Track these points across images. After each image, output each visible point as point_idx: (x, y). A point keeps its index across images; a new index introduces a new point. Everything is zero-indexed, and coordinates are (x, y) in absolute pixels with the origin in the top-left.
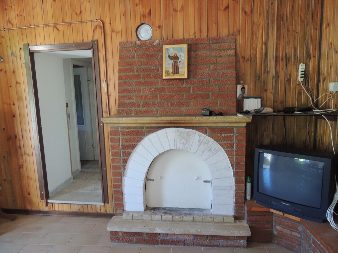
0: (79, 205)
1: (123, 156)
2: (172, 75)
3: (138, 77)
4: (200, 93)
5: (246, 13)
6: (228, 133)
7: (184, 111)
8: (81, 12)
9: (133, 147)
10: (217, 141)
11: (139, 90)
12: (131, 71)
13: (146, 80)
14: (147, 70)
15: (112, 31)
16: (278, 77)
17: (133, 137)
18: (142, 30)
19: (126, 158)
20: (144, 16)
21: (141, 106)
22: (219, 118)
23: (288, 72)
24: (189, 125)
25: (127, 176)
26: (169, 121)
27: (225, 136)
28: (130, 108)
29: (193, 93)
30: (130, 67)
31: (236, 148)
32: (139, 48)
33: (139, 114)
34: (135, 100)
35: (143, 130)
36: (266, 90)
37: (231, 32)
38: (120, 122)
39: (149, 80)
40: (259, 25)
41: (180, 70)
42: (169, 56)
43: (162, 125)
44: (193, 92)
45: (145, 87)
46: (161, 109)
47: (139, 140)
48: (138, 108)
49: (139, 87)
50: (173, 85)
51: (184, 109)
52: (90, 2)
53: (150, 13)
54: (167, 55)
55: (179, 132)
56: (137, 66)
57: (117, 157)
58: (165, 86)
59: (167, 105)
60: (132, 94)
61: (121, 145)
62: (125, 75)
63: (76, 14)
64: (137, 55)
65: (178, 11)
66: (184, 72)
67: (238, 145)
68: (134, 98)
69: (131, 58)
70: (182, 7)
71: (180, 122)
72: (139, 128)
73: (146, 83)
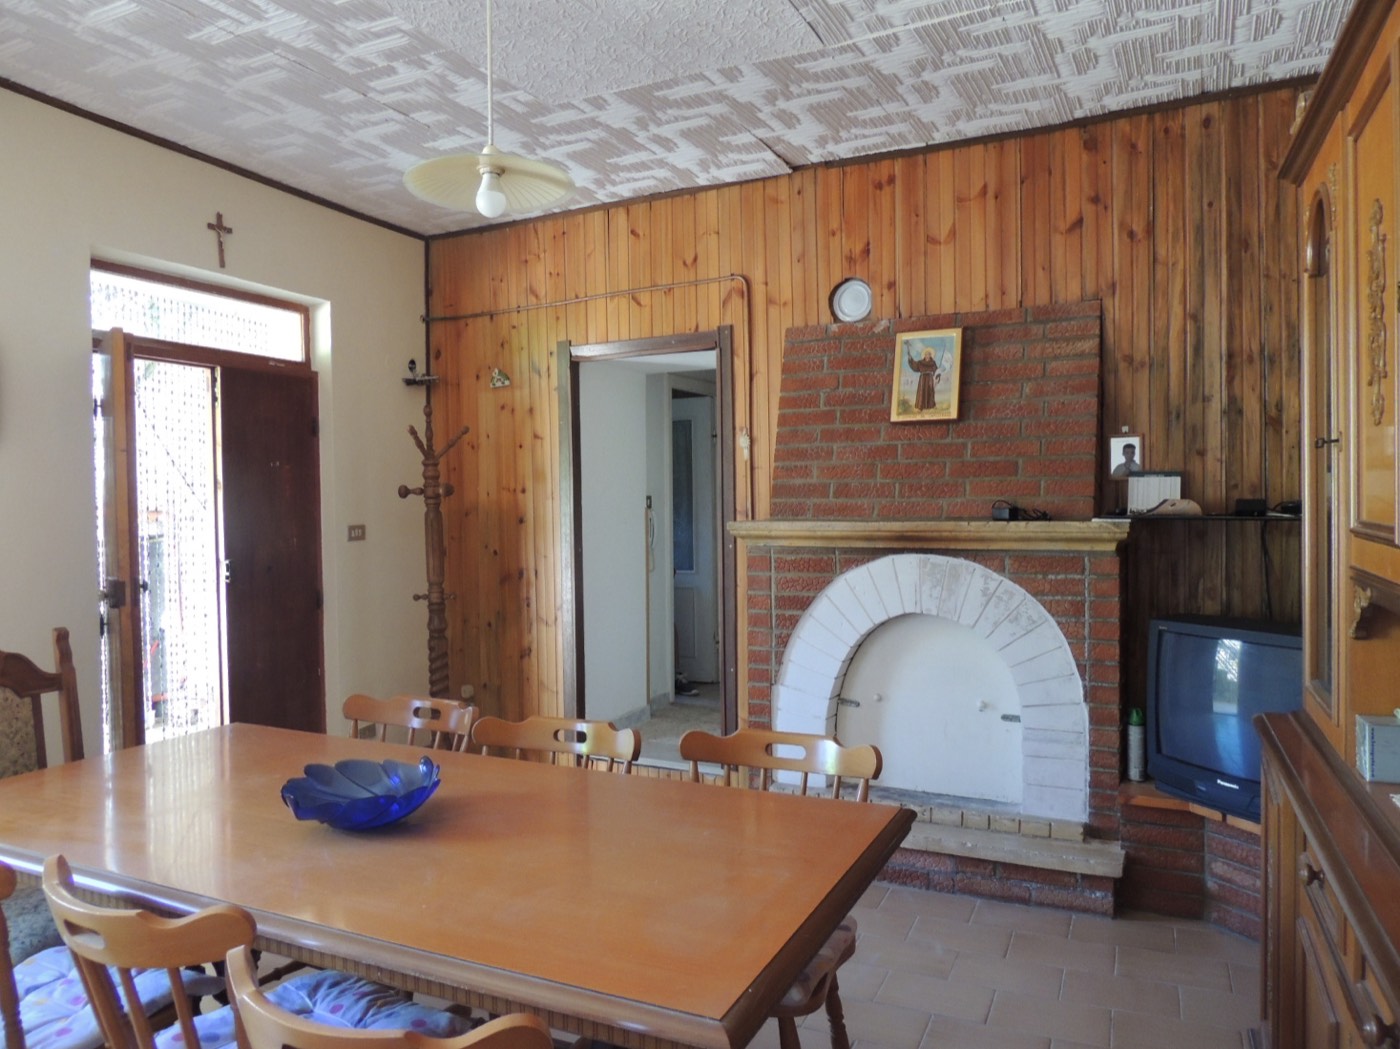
0: (661, 770)
1: (778, 626)
2: (917, 410)
3: (829, 417)
4: (992, 459)
5: (1131, 235)
6: (1066, 571)
7: (945, 507)
8: (695, 259)
9: (804, 604)
10: (1036, 593)
11: (830, 453)
12: (812, 402)
13: (847, 426)
14: (852, 399)
15: (770, 301)
16: (1240, 412)
17: (805, 575)
18: (845, 295)
19: (785, 632)
20: (850, 260)
21: (831, 495)
22: (1035, 527)
23: (1272, 400)
24: (952, 546)
25: (786, 683)
26: (899, 532)
27: (1057, 581)
28: (803, 500)
29: (974, 459)
30: (809, 392)
31: (1091, 617)
32: (835, 343)
33: (824, 513)
34: (818, 477)
35: (833, 557)
37: (1090, 287)
38: (773, 533)
39: (857, 427)
40: (1173, 265)
41: (937, 398)
42: (911, 362)
43: (880, 545)
44: (973, 455)
45: (843, 444)
46: (883, 502)
47: (821, 585)
48: (824, 501)
49: (830, 444)
50: (920, 438)
51: (944, 502)
52: (720, 232)
53: (867, 251)
54: (906, 359)
55: (929, 566)
56: (828, 390)
57: (762, 630)
58: (896, 443)
59: (900, 491)
60: (808, 463)
61: (773, 597)
62: (794, 413)
63: (685, 264)
64: (829, 360)
65: (940, 243)
66: (947, 403)
67: (1094, 607)
68: (815, 472)
69: (813, 369)
70: (953, 233)
71: (929, 534)
72: (821, 553)
73: (848, 435)
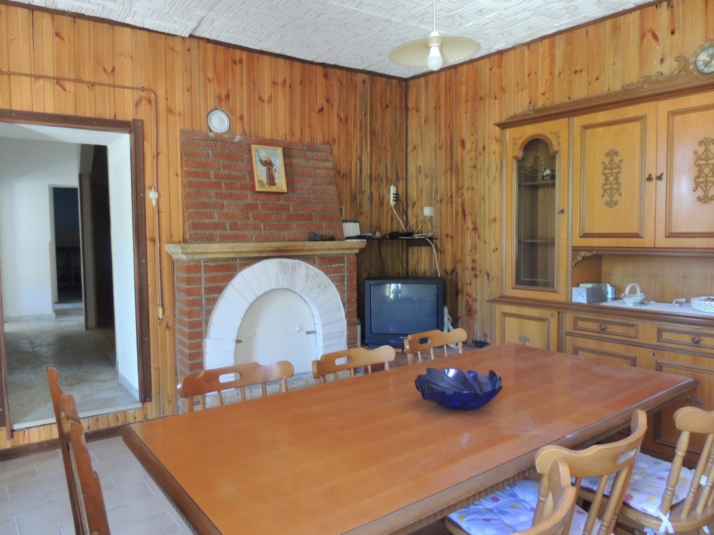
0: (90, 418)
1: (206, 304)
2: (268, 186)
3: (217, 185)
4: (302, 212)
5: (341, 120)
6: (338, 263)
7: (286, 236)
8: (113, 70)
9: (220, 290)
10: (327, 273)
11: (222, 206)
12: (205, 175)
13: (229, 191)
14: (229, 177)
15: (170, 111)
16: (373, 198)
17: (221, 274)
18: (213, 117)
19: (210, 307)
20: (220, 98)
21: (228, 228)
22: (328, 244)
23: (381, 194)
24: (293, 254)
25: (210, 337)
26: (277, 247)
27: (335, 267)
28: (212, 232)
29: (294, 213)
30: (204, 169)
31: (347, 281)
32: (214, 144)
33: (225, 239)
34: (218, 219)
35: (236, 262)
36: (362, 214)
37: (326, 139)
39: (235, 192)
40: (354, 136)
41: (277, 181)
42: (260, 160)
43: (264, 255)
44: (294, 210)
45: (229, 201)
46: (256, 233)
47: (230, 278)
48: (225, 232)
49: (222, 200)
50: (268, 201)
51: (285, 233)
52: (133, 57)
53: (228, 96)
54: (258, 159)
55: (282, 264)
56: (215, 170)
57: (197, 308)
58: (257, 202)
59: (264, 227)
60: (211, 211)
61: (203, 288)
62: (197, 181)
63: (105, 70)
64: (212, 153)
65: (265, 102)
66: (281, 184)
67: (349, 277)
68: (216, 216)
69: (204, 157)
70: (270, 97)
72: (229, 261)
73: (231, 196)
